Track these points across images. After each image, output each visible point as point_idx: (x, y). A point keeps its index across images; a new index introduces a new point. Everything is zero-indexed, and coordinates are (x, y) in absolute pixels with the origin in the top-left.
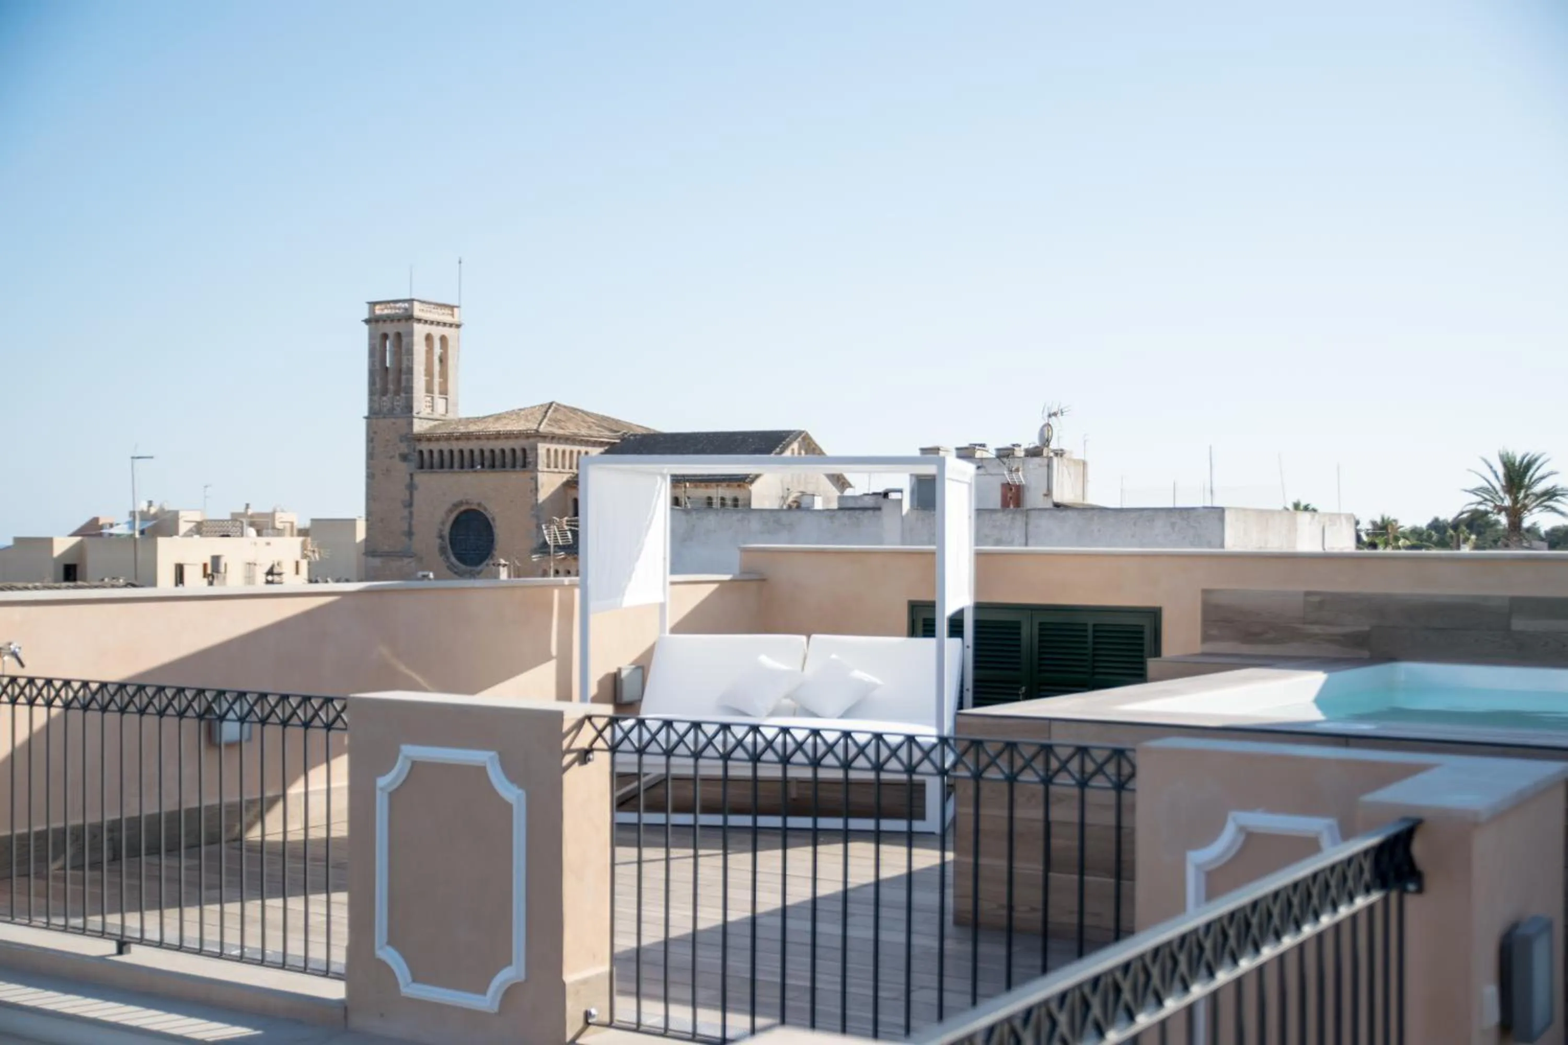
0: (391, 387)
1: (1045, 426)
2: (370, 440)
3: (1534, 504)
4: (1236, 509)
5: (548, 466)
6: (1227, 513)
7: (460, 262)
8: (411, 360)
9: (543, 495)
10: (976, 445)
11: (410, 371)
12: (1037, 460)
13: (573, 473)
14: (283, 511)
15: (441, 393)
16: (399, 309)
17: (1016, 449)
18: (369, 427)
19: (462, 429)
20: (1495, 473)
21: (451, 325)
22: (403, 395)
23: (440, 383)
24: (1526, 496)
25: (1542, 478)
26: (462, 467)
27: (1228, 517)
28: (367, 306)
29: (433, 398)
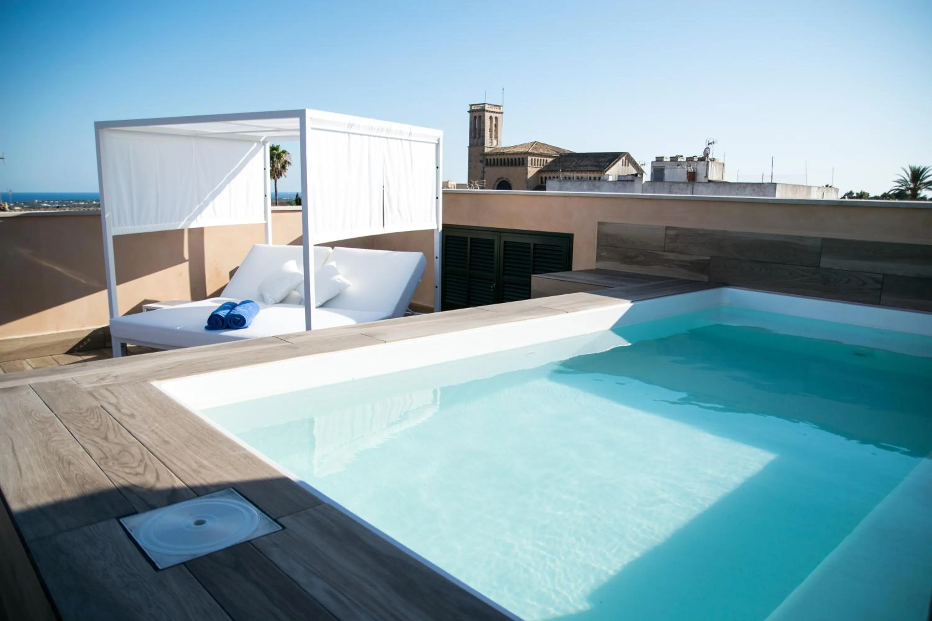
0: (477, 136)
1: (706, 148)
2: (470, 155)
3: (923, 187)
4: (782, 184)
5: (532, 165)
6: (777, 185)
7: (503, 89)
8: (484, 126)
9: (529, 176)
10: (679, 156)
11: (484, 130)
12: (703, 163)
13: (542, 168)
14: (451, 181)
15: (495, 138)
16: (480, 107)
17: (695, 158)
18: (469, 151)
19: (502, 151)
20: (908, 174)
21: (499, 113)
22: (481, 139)
23: (495, 134)
24: (920, 184)
25: (929, 176)
26: (501, 165)
27: (778, 187)
28: (469, 106)
29: (492, 140)
